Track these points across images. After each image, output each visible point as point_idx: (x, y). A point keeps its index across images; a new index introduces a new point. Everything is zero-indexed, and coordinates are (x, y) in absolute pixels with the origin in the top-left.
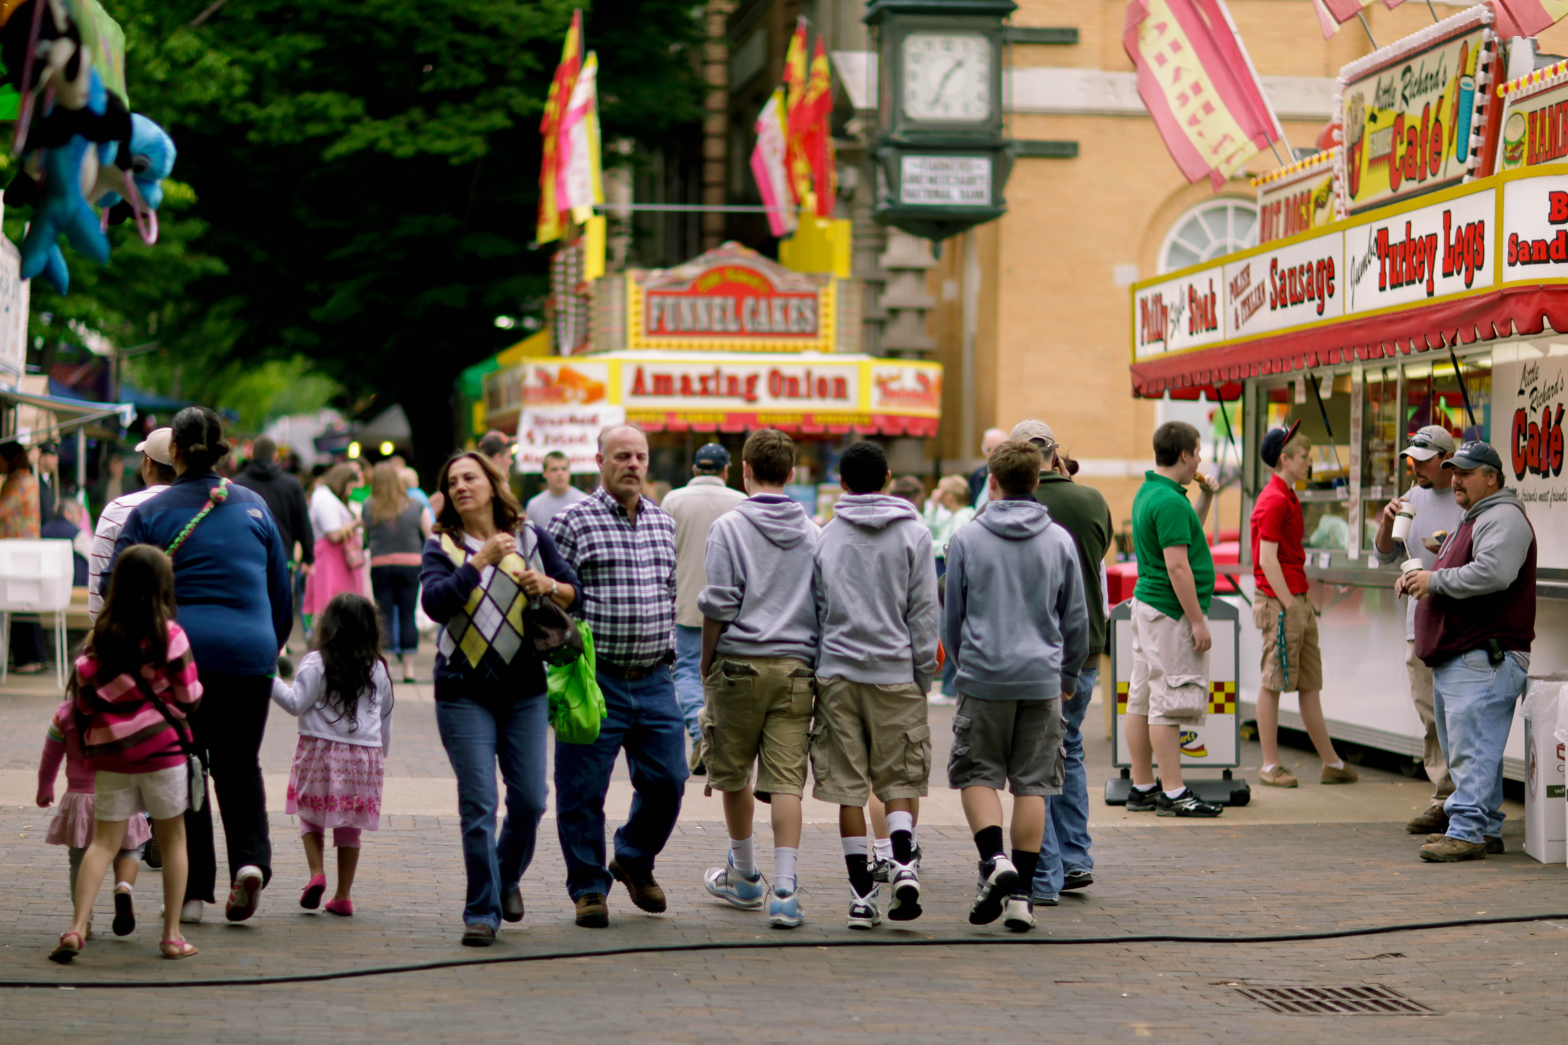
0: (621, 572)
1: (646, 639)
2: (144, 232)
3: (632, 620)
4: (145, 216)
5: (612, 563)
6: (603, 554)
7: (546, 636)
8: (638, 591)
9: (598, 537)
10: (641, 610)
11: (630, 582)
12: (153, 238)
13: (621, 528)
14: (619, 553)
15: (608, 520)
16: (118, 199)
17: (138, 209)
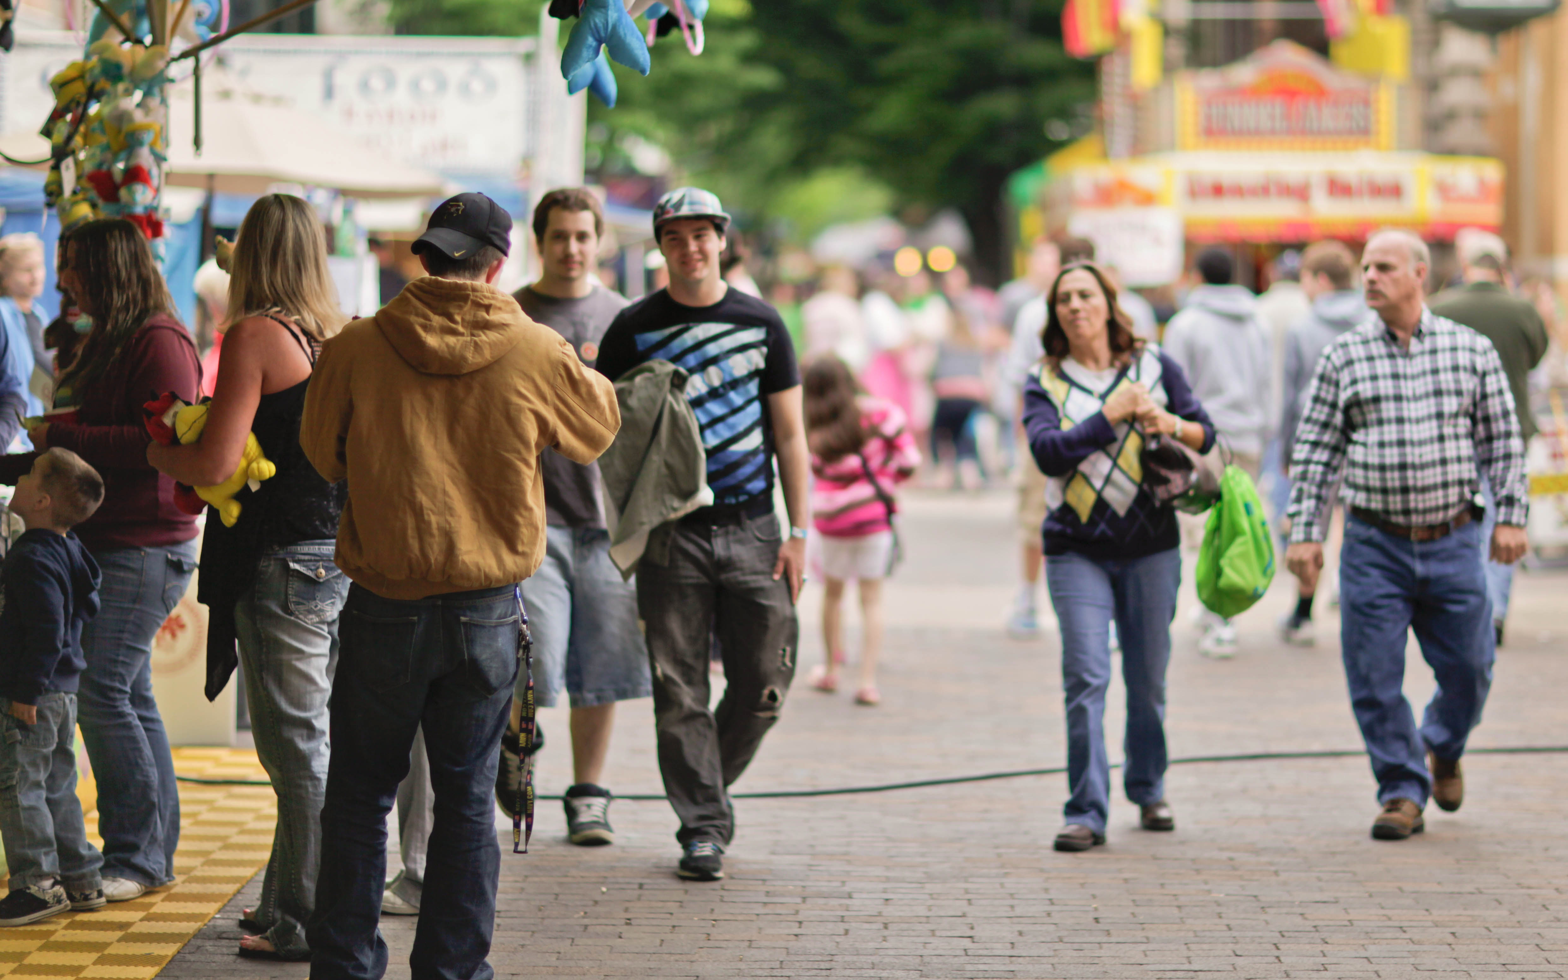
0: (1389, 410)
1: (1424, 490)
2: (690, 44)
3: (1403, 467)
4: (691, 27)
5: (1376, 400)
6: (1366, 390)
7: (1166, 481)
8: (1411, 432)
9: (1362, 369)
10: (1412, 455)
11: (1400, 421)
12: (698, 48)
13: (1391, 356)
14: (1386, 387)
15: (1378, 348)
16: (664, 10)
17: (683, 20)
